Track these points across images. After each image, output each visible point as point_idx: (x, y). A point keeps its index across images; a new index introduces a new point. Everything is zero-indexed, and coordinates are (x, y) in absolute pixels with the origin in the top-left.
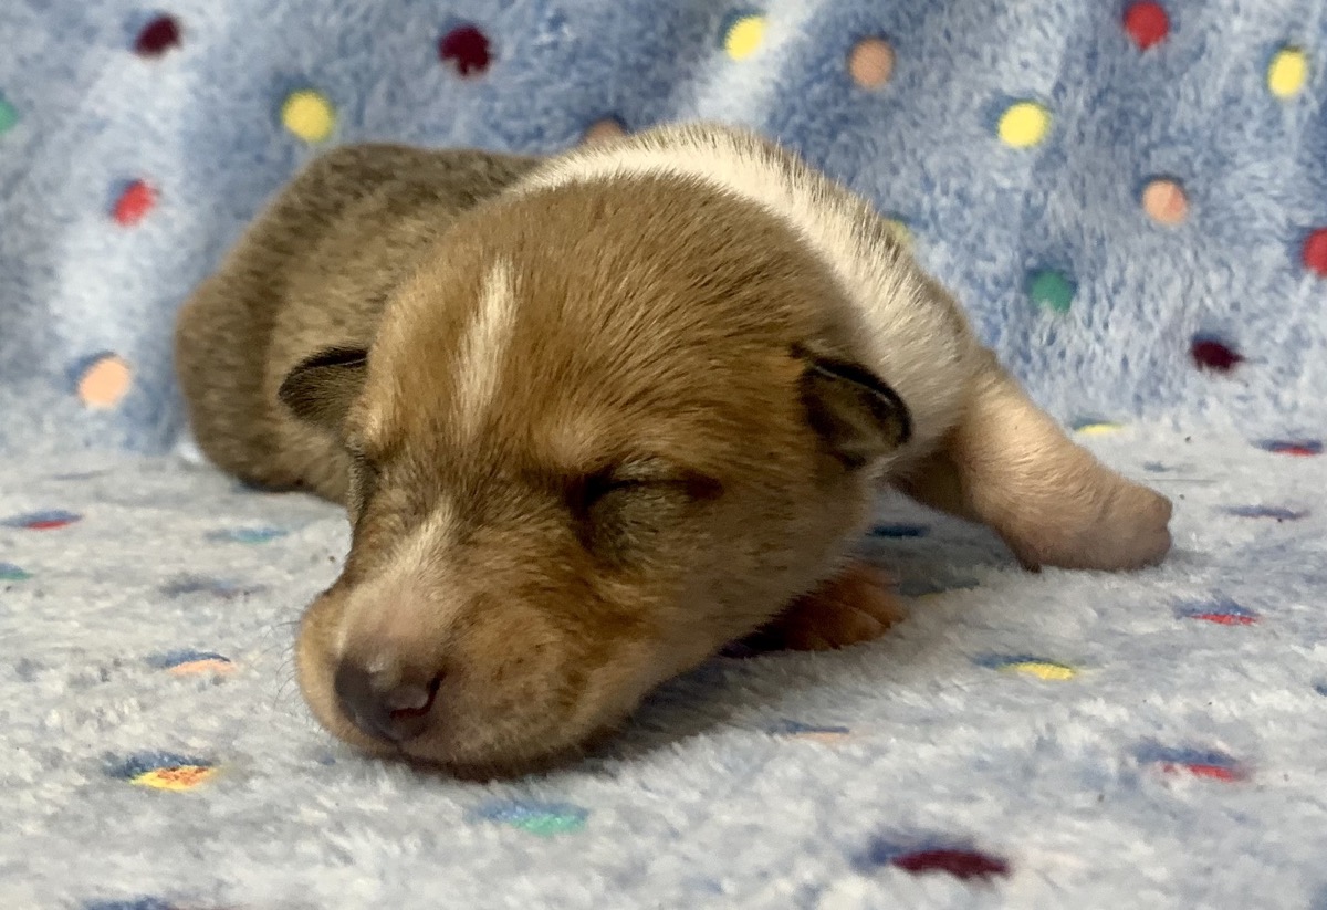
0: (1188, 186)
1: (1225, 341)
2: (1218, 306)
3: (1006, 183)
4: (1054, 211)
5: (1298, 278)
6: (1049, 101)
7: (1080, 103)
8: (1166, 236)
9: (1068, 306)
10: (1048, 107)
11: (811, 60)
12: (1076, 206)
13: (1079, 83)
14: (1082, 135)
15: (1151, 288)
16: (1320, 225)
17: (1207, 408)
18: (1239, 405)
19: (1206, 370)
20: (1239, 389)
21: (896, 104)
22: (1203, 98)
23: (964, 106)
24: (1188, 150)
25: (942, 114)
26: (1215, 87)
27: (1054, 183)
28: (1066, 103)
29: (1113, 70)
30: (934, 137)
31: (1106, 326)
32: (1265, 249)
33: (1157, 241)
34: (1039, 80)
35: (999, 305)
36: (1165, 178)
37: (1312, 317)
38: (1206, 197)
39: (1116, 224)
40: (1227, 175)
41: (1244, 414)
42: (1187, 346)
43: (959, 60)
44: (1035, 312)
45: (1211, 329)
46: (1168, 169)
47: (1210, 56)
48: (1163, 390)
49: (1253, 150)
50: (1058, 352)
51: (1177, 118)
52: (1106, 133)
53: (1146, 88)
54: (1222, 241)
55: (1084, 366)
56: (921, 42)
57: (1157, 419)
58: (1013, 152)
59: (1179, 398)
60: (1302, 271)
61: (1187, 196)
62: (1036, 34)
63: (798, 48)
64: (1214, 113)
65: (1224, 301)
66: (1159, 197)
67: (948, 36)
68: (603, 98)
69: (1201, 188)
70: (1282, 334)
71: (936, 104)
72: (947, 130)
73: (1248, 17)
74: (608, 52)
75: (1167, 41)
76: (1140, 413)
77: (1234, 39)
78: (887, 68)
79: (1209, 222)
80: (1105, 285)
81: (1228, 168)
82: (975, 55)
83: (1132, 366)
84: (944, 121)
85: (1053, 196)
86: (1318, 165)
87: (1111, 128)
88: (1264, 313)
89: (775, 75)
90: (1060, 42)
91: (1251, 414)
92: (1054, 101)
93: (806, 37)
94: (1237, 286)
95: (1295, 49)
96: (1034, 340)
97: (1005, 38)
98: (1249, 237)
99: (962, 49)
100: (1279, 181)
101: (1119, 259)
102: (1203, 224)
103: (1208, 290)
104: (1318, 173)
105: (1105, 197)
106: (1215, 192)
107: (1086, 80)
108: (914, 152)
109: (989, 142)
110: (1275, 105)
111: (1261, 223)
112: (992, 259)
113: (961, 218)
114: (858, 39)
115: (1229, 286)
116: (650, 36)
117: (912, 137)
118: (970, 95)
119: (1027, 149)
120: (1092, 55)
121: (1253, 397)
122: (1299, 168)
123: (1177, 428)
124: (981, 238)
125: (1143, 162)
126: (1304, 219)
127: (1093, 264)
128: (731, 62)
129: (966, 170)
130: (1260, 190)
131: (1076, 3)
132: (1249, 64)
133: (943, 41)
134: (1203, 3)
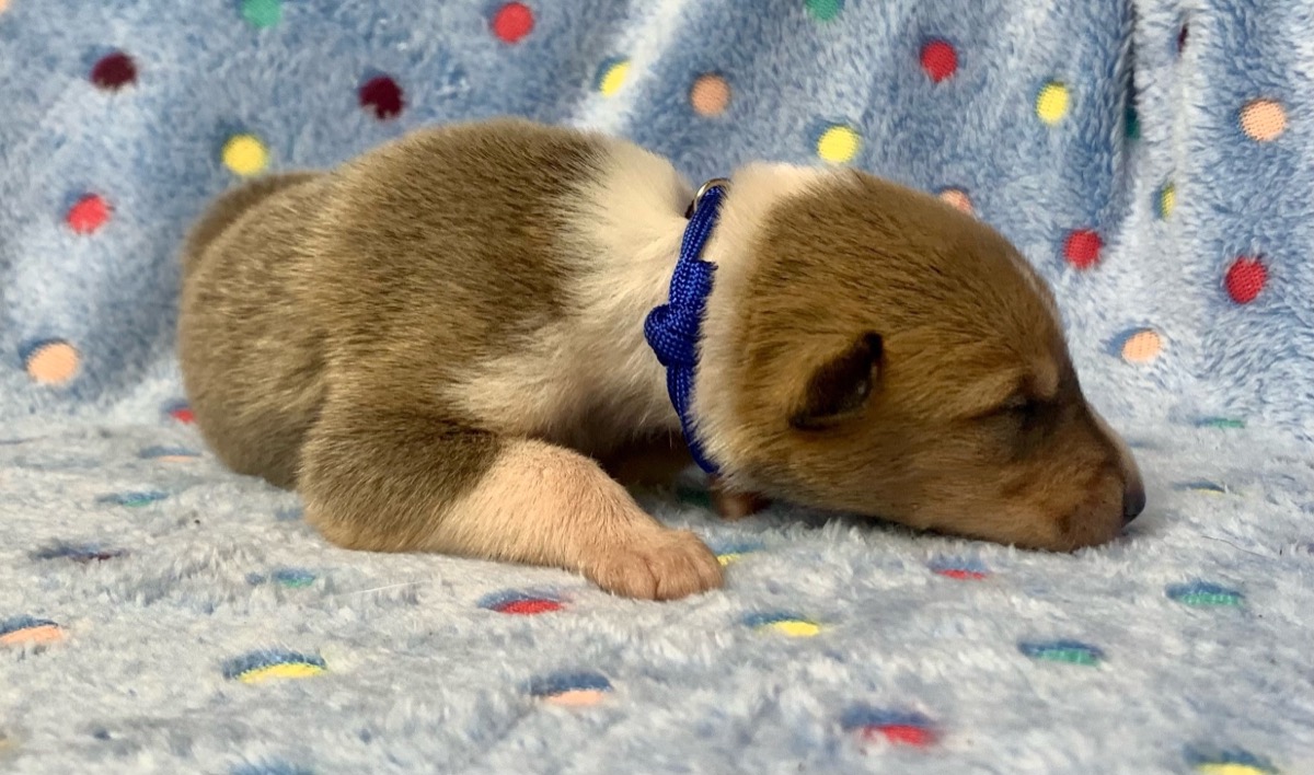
0: (972, 195)
5: (1061, 271)
6: (858, 125)
7: (884, 128)
10: (858, 132)
11: (657, 96)
13: (884, 112)
14: (886, 154)
16: (1079, 228)
21: (732, 128)
22: (985, 122)
23: (790, 129)
24: (973, 165)
25: (772, 135)
26: (994, 114)
28: (872, 128)
29: (911, 101)
30: (765, 153)
32: (1035, 246)
34: (852, 108)
36: (955, 188)
38: (988, 204)
40: (1005, 185)
43: (787, 90)
46: (957, 181)
47: (990, 87)
49: (1025, 165)
51: (965, 137)
52: (906, 153)
53: (937, 113)
56: (753, 76)
60: (1064, 264)
61: (973, 203)
62: (849, 69)
63: (648, 86)
64: (994, 134)
67: (775, 70)
69: (983, 197)
71: (767, 126)
72: (777, 148)
73: (1020, 58)
74: (496, 99)
75: (957, 75)
77: (1010, 74)
78: (725, 99)
81: (1005, 179)
82: (799, 86)
84: (773, 140)
86: (1078, 179)
87: (910, 148)
89: (629, 109)
90: (869, 77)
92: (863, 126)
93: (654, 76)
95: (1061, 84)
97: (825, 73)
98: (1021, 237)
99: (788, 81)
100: (1046, 192)
104: (1077, 187)
106: (995, 200)
107: (889, 108)
109: (812, 157)
110: (1043, 130)
111: (1032, 225)
114: (698, 76)
117: (746, 154)
118: (794, 120)
120: (894, 88)
122: (1064, 181)
125: (936, 176)
126: (1066, 222)
128: (603, 100)
130: (1030, 198)
131: (881, 44)
132: (1022, 96)
133: (771, 75)
134: (986, 43)
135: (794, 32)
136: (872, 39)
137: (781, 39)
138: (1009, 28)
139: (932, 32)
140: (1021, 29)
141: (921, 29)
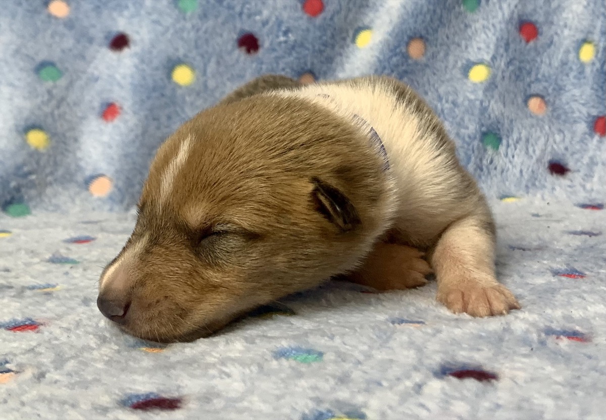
0: (546, 99)
1: (562, 163)
2: (560, 148)
3: (472, 97)
4: (493, 109)
5: (592, 137)
6: (490, 63)
7: (503, 64)
8: (538, 119)
9: (498, 148)
10: (489, 66)
11: (392, 47)
12: (502, 106)
13: (502, 56)
14: (503, 77)
15: (532, 141)
16: (601, 115)
17: (555, 190)
18: (569, 189)
19: (555, 175)
20: (568, 183)
21: (427, 66)
22: (552, 62)
23: (454, 66)
24: (545, 84)
25: (445, 70)
26: (557, 58)
27: (493, 97)
28: (497, 64)
29: (516, 51)
30: (442, 79)
31: (513, 157)
32: (578, 125)
33: (534, 121)
34: (485, 55)
35: (471, 147)
36: (537, 95)
37: (598, 153)
38: (554, 103)
39: (517, 115)
40: (563, 94)
41: (571, 193)
42: (547, 165)
43: (452, 47)
44: (485, 150)
45: (556, 158)
46: (538, 92)
47: (555, 45)
48: (537, 183)
49: (573, 84)
50: (494, 168)
51: (541, 71)
52: (513, 77)
53: (529, 58)
54: (561, 121)
55: (505, 173)
56: (437, 40)
57: (535, 195)
58: (475, 84)
59: (544, 187)
60: (594, 134)
61: (546, 103)
62: (483, 36)
63: (386, 43)
64: (557, 68)
65: (562, 146)
66: (534, 103)
67: (448, 38)
68: (306, 64)
69: (551, 100)
70: (586, 160)
71: (443, 65)
72: (448, 76)
73: (570, 30)
74: (307, 45)
75: (537, 39)
76: (528, 193)
77: (565, 38)
78: (423, 50)
79: (555, 114)
80: (513, 140)
81: (562, 92)
82: (459, 45)
83: (524, 173)
84: (446, 72)
85: (492, 102)
86: (600, 90)
87: (515, 75)
88: (579, 151)
89: (377, 53)
90: (494, 39)
91: (574, 193)
92: (492, 63)
93: (390, 38)
94: (567, 140)
95: (590, 42)
96: (485, 162)
97: (470, 38)
98: (572, 120)
99: (454, 43)
100: (584, 97)
101: (518, 129)
102: (553, 115)
103: (555, 142)
104: (600, 93)
105: (513, 103)
106: (557, 102)
107: (505, 55)
108: (434, 86)
109: (465, 80)
110: (582, 66)
111: (577, 114)
112: (467, 128)
113: (454, 112)
114: (411, 38)
115: (564, 140)
116: (324, 38)
117: (433, 79)
118: (456, 62)
119: (481, 83)
120: (507, 44)
121: (574, 186)
122: (593, 91)
123: (543, 199)
124: (462, 119)
125: (528, 89)
126: (595, 112)
127: (508, 131)
128: (358, 48)
129: (456, 93)
130: (576, 101)
131: (500, 23)
132: (571, 49)
133: (445, 39)
134: (552, 23)
135: (457, 18)
136: (495, 21)
137: (450, 21)
138: (564, 15)
139: (525, 18)
140: (570, 16)
141: (519, 16)
